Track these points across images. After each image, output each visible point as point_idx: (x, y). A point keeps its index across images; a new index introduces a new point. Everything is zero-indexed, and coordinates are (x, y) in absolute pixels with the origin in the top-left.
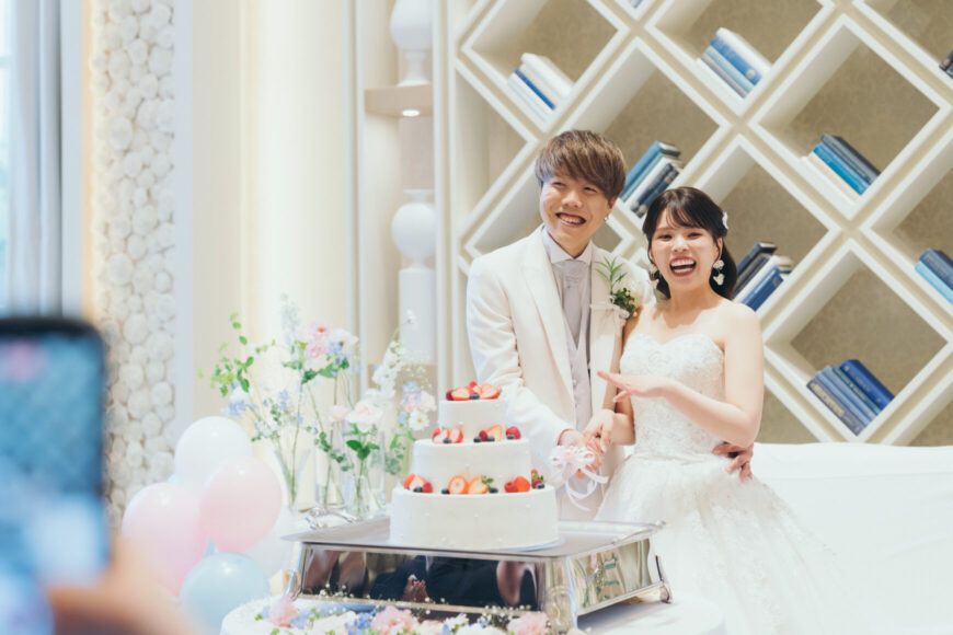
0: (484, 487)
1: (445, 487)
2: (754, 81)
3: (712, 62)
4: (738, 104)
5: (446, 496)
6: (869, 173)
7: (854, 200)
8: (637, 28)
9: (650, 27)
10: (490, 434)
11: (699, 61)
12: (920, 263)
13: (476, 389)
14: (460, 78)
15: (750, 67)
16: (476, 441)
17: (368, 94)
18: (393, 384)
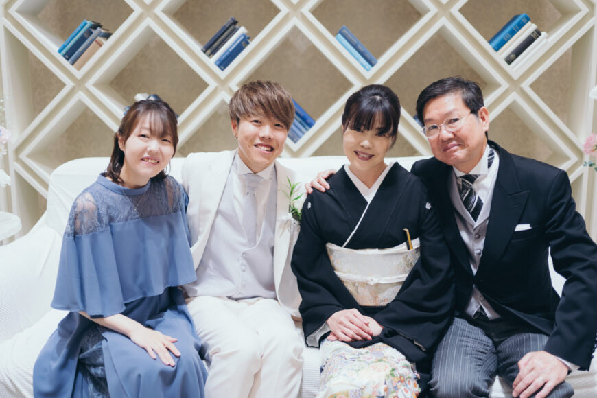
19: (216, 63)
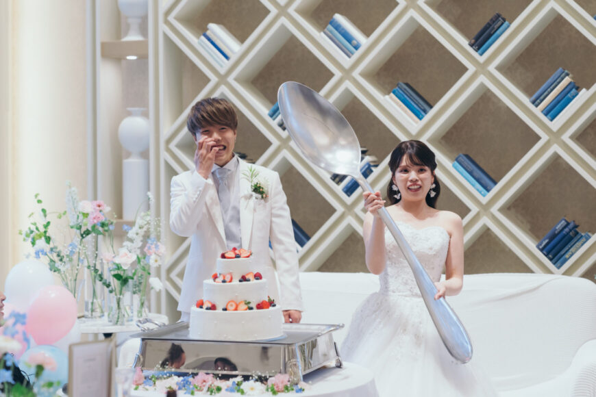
0: (246, 307)
1: (224, 307)
2: (356, 47)
3: (330, 34)
4: (347, 62)
5: (225, 312)
6: (426, 107)
7: (417, 123)
8: (283, 11)
9: (291, 10)
10: (247, 277)
11: (322, 34)
12: (456, 162)
13: (237, 252)
14: (166, 36)
15: (354, 39)
16: (240, 281)
17: (103, 45)
18: (141, 238)
19: (343, 190)
